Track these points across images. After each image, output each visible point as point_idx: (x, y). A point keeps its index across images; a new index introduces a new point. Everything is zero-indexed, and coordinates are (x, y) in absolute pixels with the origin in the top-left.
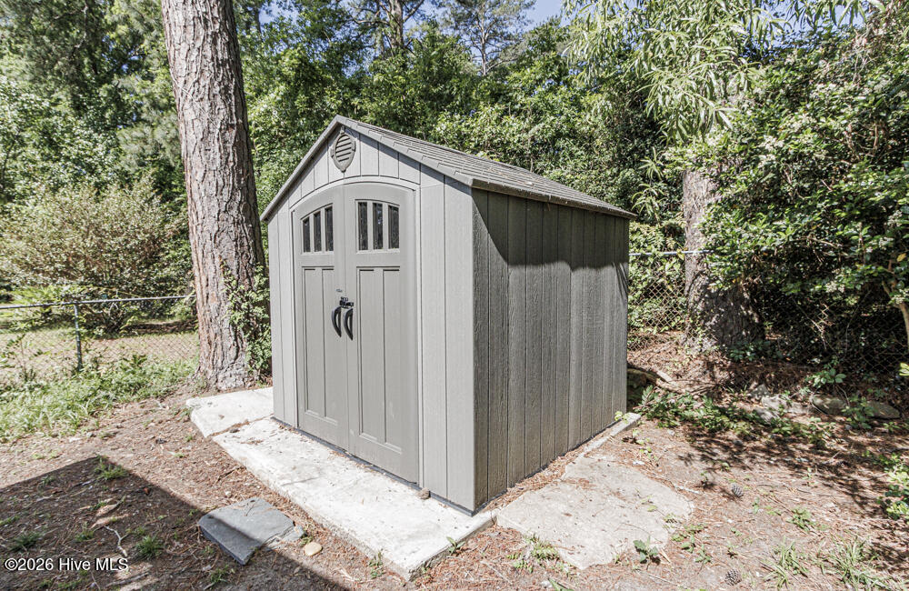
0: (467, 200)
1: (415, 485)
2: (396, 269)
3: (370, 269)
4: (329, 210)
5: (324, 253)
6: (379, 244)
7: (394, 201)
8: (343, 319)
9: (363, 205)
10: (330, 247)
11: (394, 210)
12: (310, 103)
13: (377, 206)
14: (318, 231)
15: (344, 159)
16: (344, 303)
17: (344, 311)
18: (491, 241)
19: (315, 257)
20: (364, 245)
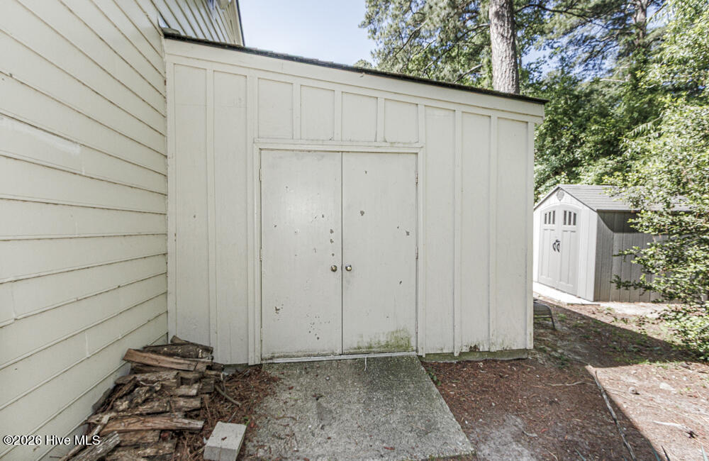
0: (596, 214)
1: (575, 296)
2: (574, 232)
3: (567, 231)
4: (554, 212)
5: (551, 225)
6: (570, 224)
7: (576, 213)
8: (557, 245)
9: (565, 212)
10: (554, 223)
11: (575, 214)
12: (553, 141)
13: (570, 213)
14: (550, 218)
15: (560, 198)
16: (557, 241)
17: (557, 243)
18: (605, 225)
19: (548, 226)
20: (565, 224)
